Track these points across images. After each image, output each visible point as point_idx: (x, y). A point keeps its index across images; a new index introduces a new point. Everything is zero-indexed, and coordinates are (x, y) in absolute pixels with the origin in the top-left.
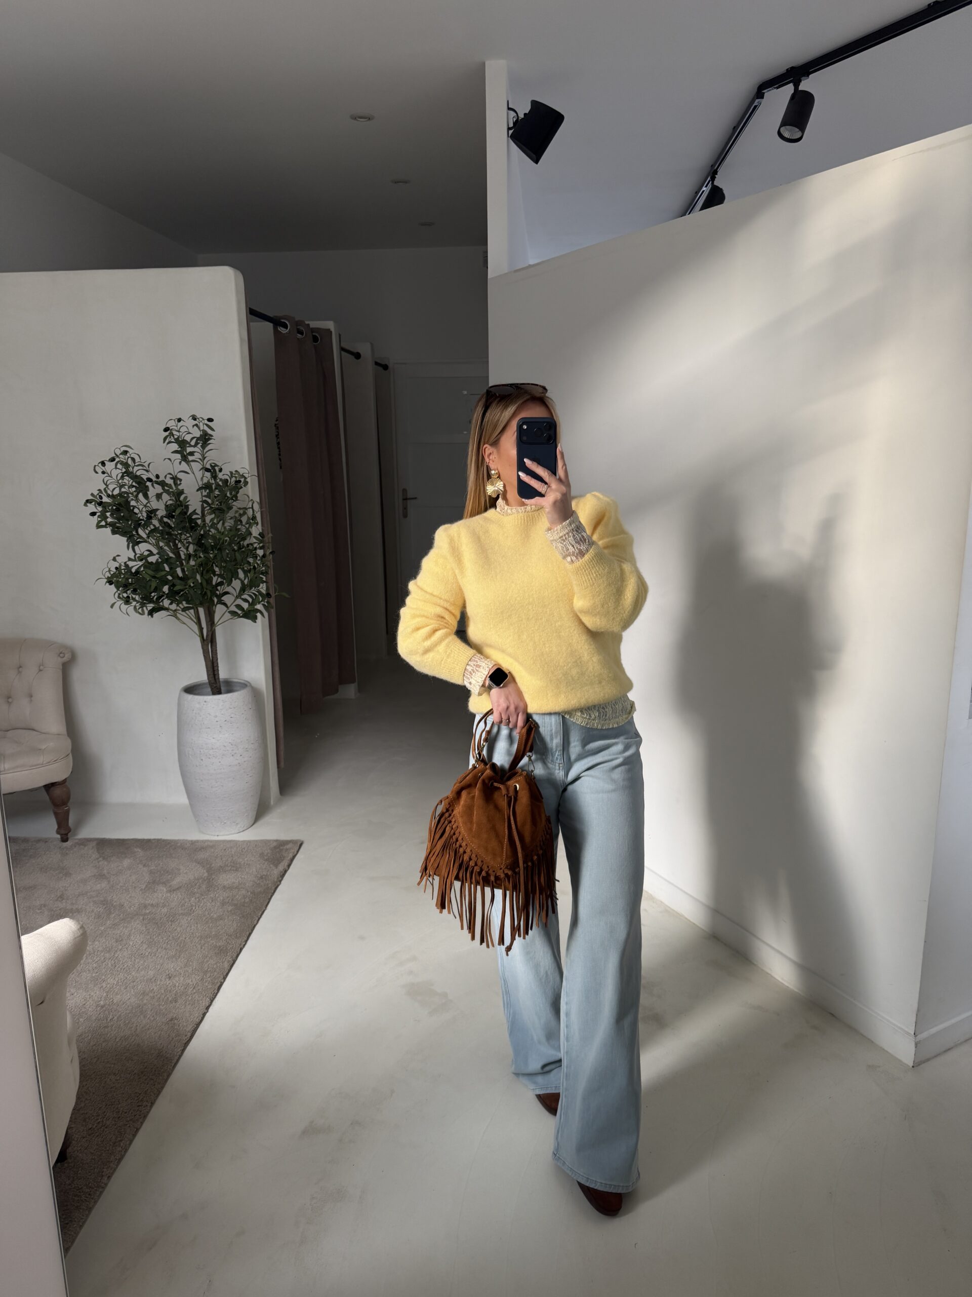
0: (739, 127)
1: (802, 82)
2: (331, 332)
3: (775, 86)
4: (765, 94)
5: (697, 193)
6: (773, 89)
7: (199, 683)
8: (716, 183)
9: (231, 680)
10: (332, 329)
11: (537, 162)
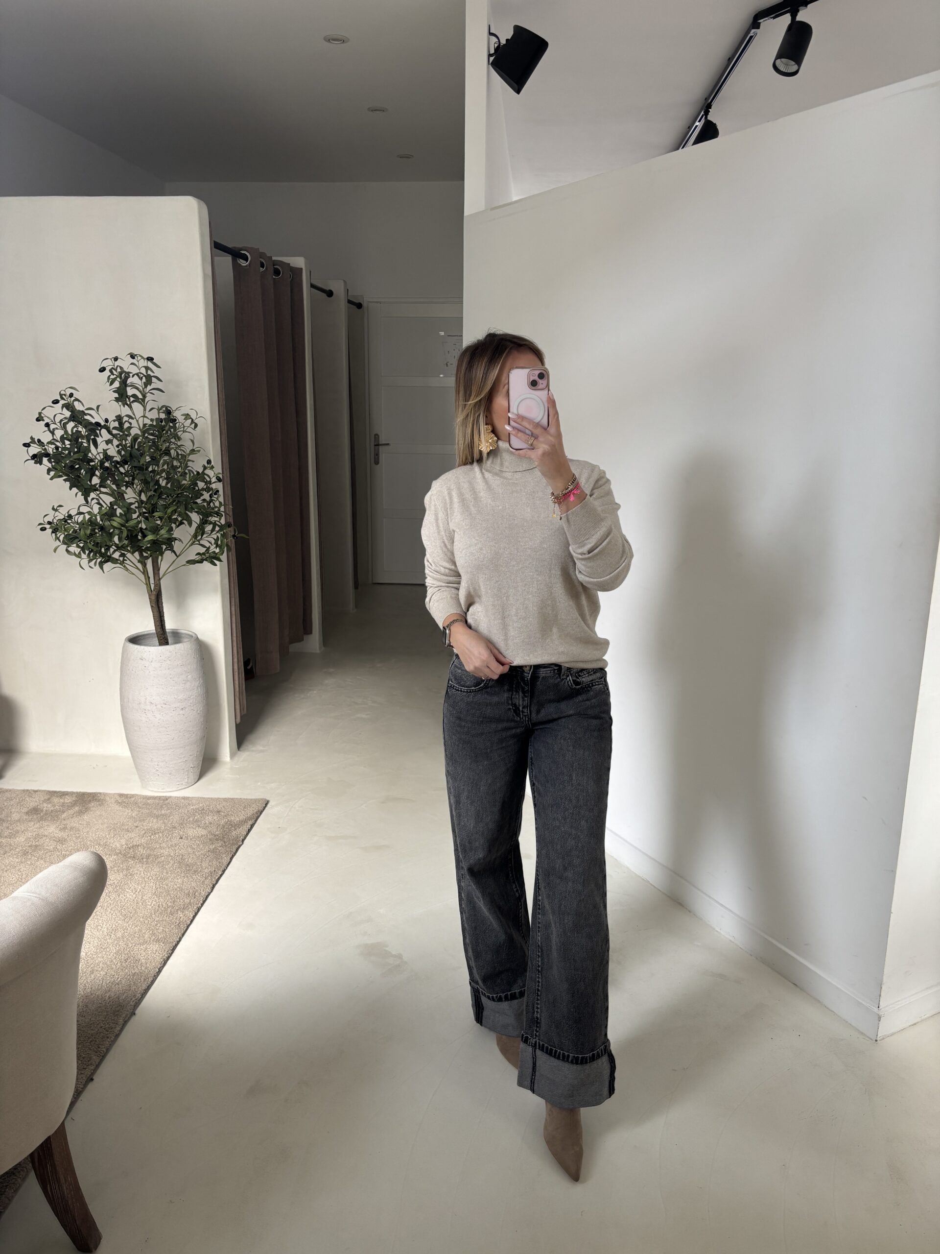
0: (733, 60)
1: (800, 12)
2: (301, 269)
3: (772, 16)
4: (761, 24)
5: (690, 128)
6: (769, 19)
7: (143, 633)
8: (709, 118)
9: (179, 631)
10: (303, 267)
11: (518, 92)
